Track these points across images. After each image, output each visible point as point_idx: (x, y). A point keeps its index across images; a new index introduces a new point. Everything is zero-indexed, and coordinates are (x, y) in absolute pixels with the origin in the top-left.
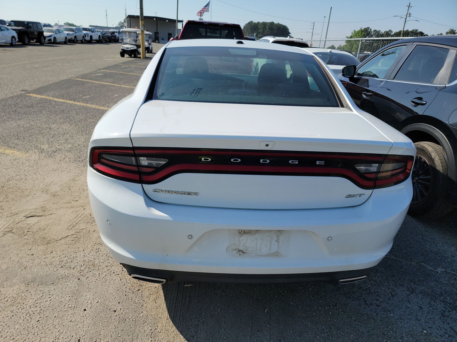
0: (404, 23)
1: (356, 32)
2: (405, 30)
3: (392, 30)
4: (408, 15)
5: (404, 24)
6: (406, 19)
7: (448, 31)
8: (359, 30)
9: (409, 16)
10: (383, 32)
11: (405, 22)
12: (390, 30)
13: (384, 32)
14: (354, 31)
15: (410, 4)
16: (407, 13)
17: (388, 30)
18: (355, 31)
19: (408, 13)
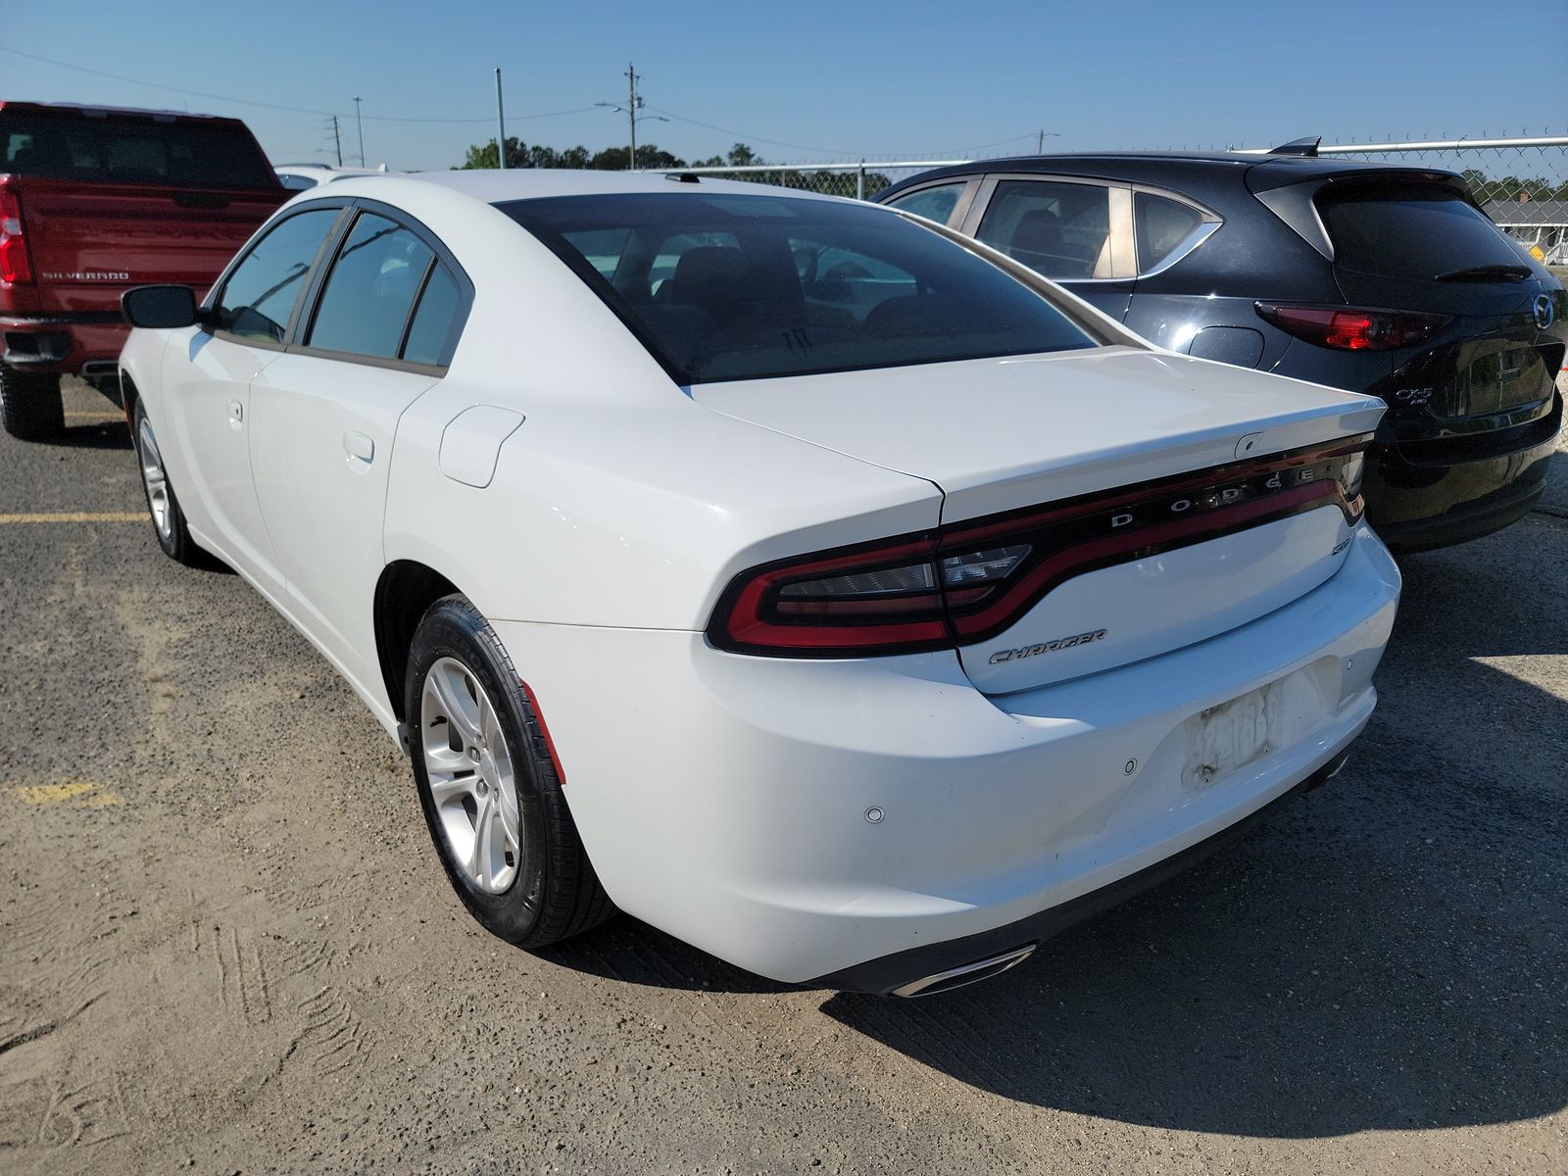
0: (630, 126)
1: (482, 154)
2: (638, 147)
3: (586, 148)
4: (636, 103)
5: (630, 132)
6: (632, 113)
7: (733, 151)
8: (489, 147)
9: (640, 106)
10: (562, 153)
11: (633, 123)
12: (579, 148)
13: (566, 153)
14: (473, 148)
15: (632, 68)
16: (632, 97)
17: (573, 148)
18: (475, 150)
19: (635, 97)
